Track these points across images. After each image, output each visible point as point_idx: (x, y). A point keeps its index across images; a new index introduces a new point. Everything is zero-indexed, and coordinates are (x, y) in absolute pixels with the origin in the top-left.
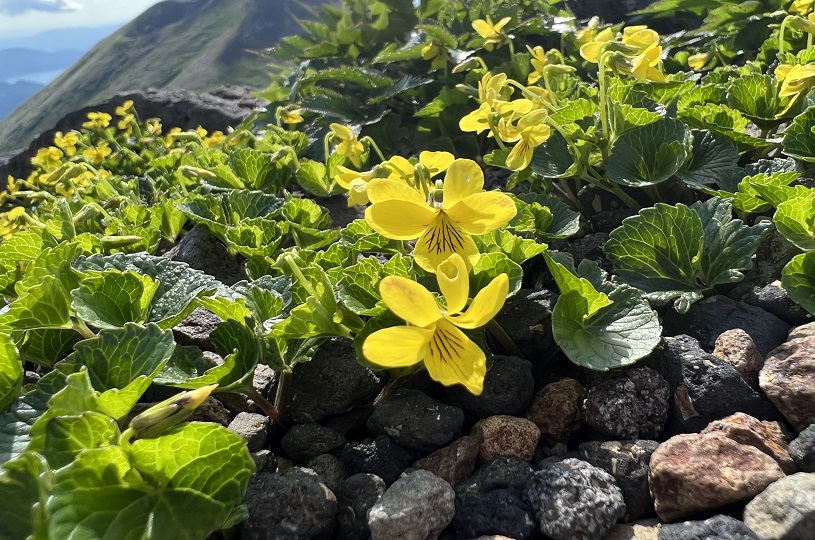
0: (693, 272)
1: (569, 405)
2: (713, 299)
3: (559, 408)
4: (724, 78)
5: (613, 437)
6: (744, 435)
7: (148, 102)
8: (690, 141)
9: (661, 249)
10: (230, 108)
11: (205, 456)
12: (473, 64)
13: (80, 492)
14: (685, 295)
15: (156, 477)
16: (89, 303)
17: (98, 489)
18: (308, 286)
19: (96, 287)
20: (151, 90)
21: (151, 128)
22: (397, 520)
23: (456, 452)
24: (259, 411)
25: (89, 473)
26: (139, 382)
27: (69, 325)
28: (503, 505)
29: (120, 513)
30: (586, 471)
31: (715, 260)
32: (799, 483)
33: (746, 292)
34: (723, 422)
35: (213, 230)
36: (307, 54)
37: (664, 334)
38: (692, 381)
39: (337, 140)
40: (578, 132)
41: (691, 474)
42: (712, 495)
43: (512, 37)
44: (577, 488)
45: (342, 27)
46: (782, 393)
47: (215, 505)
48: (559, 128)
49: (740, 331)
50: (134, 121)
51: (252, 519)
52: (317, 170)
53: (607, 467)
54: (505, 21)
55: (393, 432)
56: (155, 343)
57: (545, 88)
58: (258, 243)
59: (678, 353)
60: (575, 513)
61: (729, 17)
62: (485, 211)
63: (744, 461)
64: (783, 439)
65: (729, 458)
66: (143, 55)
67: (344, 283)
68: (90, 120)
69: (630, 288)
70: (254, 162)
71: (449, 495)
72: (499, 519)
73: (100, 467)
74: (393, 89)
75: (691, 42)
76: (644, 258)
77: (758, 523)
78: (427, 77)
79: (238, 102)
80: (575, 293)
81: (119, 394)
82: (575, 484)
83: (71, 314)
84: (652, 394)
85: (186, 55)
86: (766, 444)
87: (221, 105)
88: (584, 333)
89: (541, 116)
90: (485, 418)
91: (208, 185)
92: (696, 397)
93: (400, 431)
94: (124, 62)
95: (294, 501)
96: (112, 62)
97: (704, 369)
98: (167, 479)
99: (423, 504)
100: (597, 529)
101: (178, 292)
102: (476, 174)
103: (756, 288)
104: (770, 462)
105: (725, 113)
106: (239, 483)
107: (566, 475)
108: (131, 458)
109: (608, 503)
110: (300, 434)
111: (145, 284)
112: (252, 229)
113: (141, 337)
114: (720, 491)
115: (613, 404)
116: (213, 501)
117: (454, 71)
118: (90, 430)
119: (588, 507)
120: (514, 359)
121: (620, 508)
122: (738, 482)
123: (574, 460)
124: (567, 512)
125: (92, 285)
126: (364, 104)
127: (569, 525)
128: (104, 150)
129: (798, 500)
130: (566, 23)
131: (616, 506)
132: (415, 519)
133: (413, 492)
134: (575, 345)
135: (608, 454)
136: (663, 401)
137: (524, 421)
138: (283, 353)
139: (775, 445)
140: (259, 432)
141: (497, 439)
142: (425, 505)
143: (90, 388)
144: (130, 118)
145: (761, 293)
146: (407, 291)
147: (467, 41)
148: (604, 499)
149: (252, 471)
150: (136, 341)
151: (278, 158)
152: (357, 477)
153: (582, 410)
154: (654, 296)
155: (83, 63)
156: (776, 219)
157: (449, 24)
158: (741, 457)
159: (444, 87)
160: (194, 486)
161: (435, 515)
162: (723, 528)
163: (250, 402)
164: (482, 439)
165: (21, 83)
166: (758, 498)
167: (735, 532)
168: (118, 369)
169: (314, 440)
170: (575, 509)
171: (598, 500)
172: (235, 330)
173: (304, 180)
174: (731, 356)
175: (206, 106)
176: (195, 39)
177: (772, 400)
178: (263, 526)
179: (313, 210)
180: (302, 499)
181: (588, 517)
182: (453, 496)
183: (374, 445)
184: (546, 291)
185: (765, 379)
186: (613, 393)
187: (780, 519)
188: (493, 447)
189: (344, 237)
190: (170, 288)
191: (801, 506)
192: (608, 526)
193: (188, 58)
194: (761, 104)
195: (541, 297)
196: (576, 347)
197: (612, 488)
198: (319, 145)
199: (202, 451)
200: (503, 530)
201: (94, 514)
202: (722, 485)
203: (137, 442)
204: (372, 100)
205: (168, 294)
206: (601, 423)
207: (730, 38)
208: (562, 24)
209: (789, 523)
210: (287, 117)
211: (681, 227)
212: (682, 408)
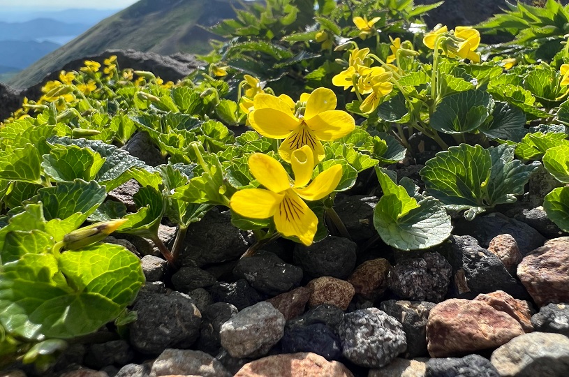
0: (481, 194)
1: (378, 274)
2: (493, 215)
3: (370, 276)
4: (524, 71)
5: (406, 298)
6: (501, 305)
7: (127, 58)
8: (492, 106)
9: (460, 176)
10: (181, 68)
11: (112, 271)
12: (349, 46)
13: (20, 282)
14: (473, 209)
15: (75, 281)
16: (55, 165)
17: (33, 282)
18: (205, 166)
19: (61, 156)
20: (130, 50)
21: (126, 75)
22: (241, 332)
23: (292, 296)
24: (160, 256)
25: (29, 270)
26: (76, 216)
27: (39, 182)
28: (319, 333)
29: (46, 303)
30: (382, 316)
31: (498, 188)
32: (534, 338)
33: (517, 213)
34: (487, 296)
35: (152, 136)
36: (238, 33)
37: (453, 233)
38: (469, 266)
39: (248, 87)
40: (414, 92)
41: (457, 325)
42: (471, 341)
43: (380, 31)
44: (373, 326)
45: (264, 16)
46: (532, 280)
47: (113, 306)
48: (401, 87)
49: (508, 235)
50: (116, 69)
51: (139, 322)
52: (231, 106)
53: (399, 318)
54: (376, 19)
55: (249, 277)
56: (93, 194)
57: (397, 66)
58: (180, 146)
59: (461, 246)
60: (369, 344)
61: (534, 35)
62: (334, 124)
63: (496, 321)
64: (529, 312)
65: (486, 318)
66: (131, 32)
67: (231, 168)
68: (85, 66)
69: (434, 199)
70: (188, 97)
71: (281, 320)
72: (314, 342)
73: (38, 268)
74: (292, 59)
75: (506, 51)
76: (448, 182)
77: (501, 363)
78: (317, 54)
79: (188, 64)
80: (394, 196)
81: (61, 223)
82: (372, 323)
83: (42, 174)
84: (438, 272)
85: (160, 35)
86: (515, 313)
87: (176, 65)
88: (397, 226)
89: (388, 76)
90: (318, 278)
91: (154, 109)
92: (471, 277)
93: (255, 277)
94: (117, 35)
95: (171, 313)
96: (109, 34)
97: (478, 258)
98: (84, 285)
99: (260, 323)
100: (384, 356)
101: (119, 169)
102: (332, 99)
103: (525, 210)
104: (515, 324)
105: (520, 92)
106: (132, 291)
107: (366, 317)
108: (60, 264)
109: (394, 340)
110: (185, 273)
111: (95, 159)
112: (178, 136)
113: (84, 190)
114: (476, 339)
115: (409, 274)
116: (113, 303)
117: (335, 49)
118: (36, 243)
119: (379, 341)
120: (345, 239)
121: (402, 345)
122: (490, 334)
123: (376, 309)
124: (363, 343)
125: (59, 154)
126: (271, 67)
127: (363, 351)
128: (91, 87)
129: (532, 349)
130: (419, 27)
131: (399, 342)
132: (253, 332)
133: (255, 315)
134: (389, 232)
135: (400, 309)
136: (446, 278)
137: (345, 282)
138: (182, 215)
139: (522, 316)
140: (156, 269)
141: (323, 293)
142: (262, 324)
143: (42, 217)
144: (113, 67)
145: (528, 214)
146: (267, 165)
147: (348, 32)
148: (391, 337)
149: (143, 284)
150: (80, 192)
151: (205, 95)
152: (219, 304)
153: (387, 279)
154: (451, 207)
155: (90, 32)
156: (544, 159)
157: (337, 20)
158: (495, 318)
159: (327, 60)
160: (102, 292)
161: (268, 333)
162: (473, 362)
163: (156, 249)
164: (313, 291)
165: (45, 42)
166: (503, 347)
167: (481, 365)
168: (65, 209)
169: (194, 278)
170: (369, 341)
171: (386, 336)
172: (151, 193)
173: (221, 112)
174: (499, 252)
175: (166, 65)
176: (167, 24)
177: (524, 284)
178: (146, 327)
179: (223, 130)
180: (177, 313)
181: (378, 348)
182: (284, 322)
183: (235, 285)
184: (375, 197)
185: (521, 270)
186: (410, 267)
187: (515, 361)
188: (320, 297)
189: (238, 142)
190: (114, 166)
191: (533, 353)
192: (392, 356)
193: (160, 37)
194: (547, 90)
195: (370, 201)
196: (389, 233)
197: (399, 331)
198: (235, 91)
199: (111, 267)
200: (316, 350)
201: (26, 299)
202: (477, 335)
203: (65, 253)
204: (277, 66)
205: (111, 170)
206: (398, 287)
207: (533, 50)
208: (416, 28)
209: (522, 365)
210: (217, 70)
211: (477, 161)
212: (459, 285)
